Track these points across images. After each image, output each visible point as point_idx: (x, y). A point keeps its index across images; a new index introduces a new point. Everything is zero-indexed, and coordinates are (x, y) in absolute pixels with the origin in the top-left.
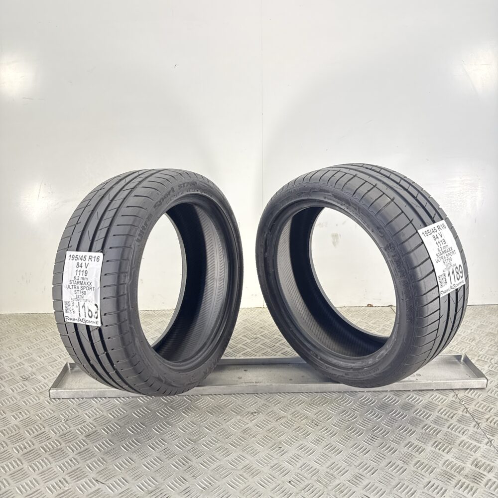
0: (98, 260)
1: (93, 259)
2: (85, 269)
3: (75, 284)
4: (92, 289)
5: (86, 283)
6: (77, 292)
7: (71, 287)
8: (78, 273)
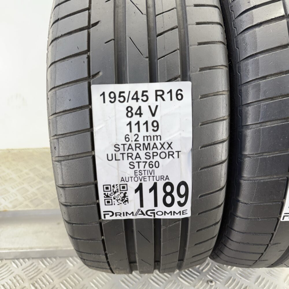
0: (179, 96)
1: (167, 96)
2: (151, 119)
3: (130, 151)
4: (176, 155)
5: (159, 146)
6: (136, 165)
7: (119, 157)
8: (135, 128)
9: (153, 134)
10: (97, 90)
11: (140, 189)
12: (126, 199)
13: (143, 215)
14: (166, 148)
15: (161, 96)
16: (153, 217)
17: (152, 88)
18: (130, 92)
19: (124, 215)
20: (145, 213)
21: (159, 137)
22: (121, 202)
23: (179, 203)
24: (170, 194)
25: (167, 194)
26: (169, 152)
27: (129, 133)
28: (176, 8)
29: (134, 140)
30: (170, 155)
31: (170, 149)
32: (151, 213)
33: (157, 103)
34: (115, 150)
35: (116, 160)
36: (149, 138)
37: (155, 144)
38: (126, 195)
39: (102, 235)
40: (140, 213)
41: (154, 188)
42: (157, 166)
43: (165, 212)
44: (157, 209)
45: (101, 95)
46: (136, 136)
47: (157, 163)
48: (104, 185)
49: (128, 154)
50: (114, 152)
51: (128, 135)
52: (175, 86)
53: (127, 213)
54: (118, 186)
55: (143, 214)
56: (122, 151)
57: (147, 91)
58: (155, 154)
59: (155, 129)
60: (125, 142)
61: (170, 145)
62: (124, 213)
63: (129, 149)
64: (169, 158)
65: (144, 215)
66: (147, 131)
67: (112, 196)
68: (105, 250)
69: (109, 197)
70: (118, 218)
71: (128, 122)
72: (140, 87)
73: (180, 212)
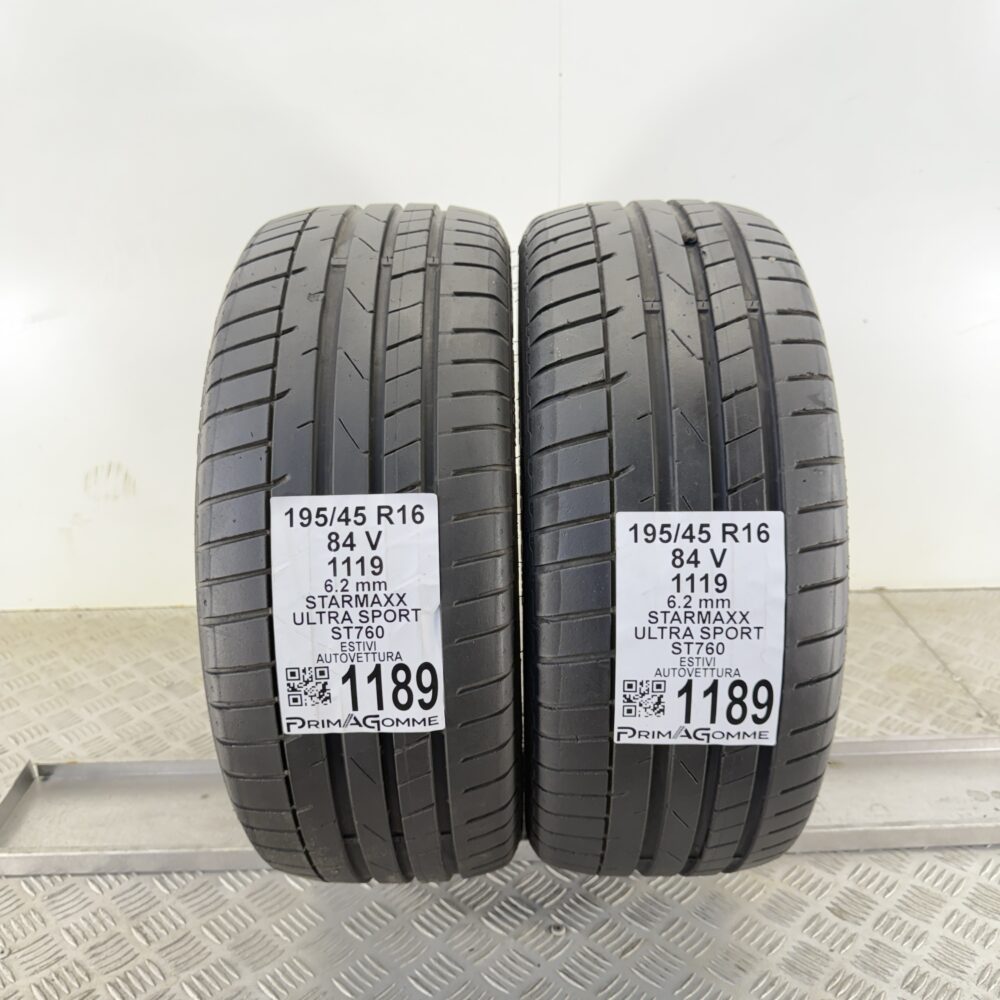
0: (418, 515)
1: (396, 517)
2: (369, 554)
4: (412, 615)
5: (383, 600)
7: (315, 618)
8: (342, 569)
9: (372, 579)
10: (279, 505)
11: (350, 676)
12: (326, 695)
13: (357, 726)
14: (395, 603)
15: (387, 516)
16: (375, 731)
17: (371, 502)
18: (335, 508)
19: (323, 726)
20: (361, 722)
21: (383, 585)
22: (318, 700)
23: (421, 702)
24: (404, 685)
25: (399, 686)
26: (400, 611)
27: (331, 577)
28: (421, 368)
29: (340, 589)
30: (403, 615)
31: (402, 606)
32: (373, 722)
33: (380, 528)
34: (307, 607)
35: (309, 623)
36: (366, 585)
37: (376, 596)
38: (327, 687)
39: (285, 768)
40: (353, 721)
41: (376, 674)
42: (380, 634)
43: (398, 720)
44: (382, 715)
45: (286, 514)
46: (345, 583)
47: (380, 629)
48: (287, 669)
49: (330, 613)
50: (306, 610)
51: (330, 581)
52: (410, 500)
53: (328, 721)
54: (313, 670)
55: (358, 723)
56: (319, 608)
57: (363, 508)
58: (376, 614)
59: (377, 570)
60: (324, 593)
61: (401, 599)
62: (323, 721)
63: (331, 604)
64: (400, 620)
65: (360, 726)
66: (363, 574)
67: (302, 690)
68: (291, 803)
69: (295, 690)
70: (313, 731)
71: (331, 559)
72: (352, 501)
73: (424, 720)
